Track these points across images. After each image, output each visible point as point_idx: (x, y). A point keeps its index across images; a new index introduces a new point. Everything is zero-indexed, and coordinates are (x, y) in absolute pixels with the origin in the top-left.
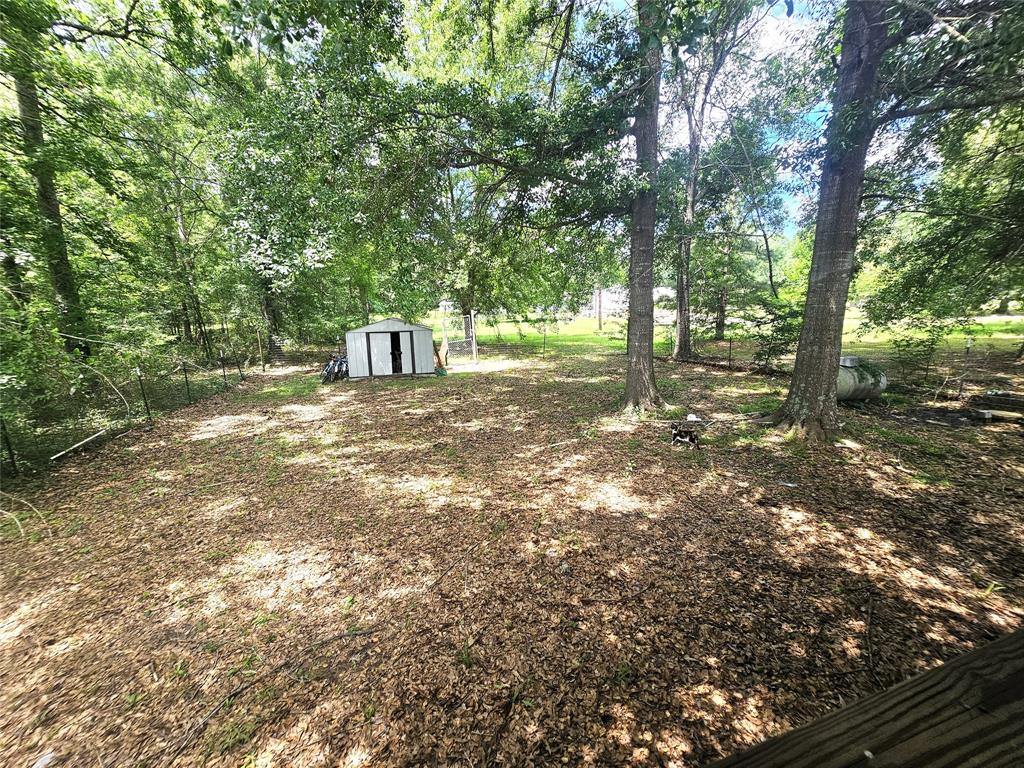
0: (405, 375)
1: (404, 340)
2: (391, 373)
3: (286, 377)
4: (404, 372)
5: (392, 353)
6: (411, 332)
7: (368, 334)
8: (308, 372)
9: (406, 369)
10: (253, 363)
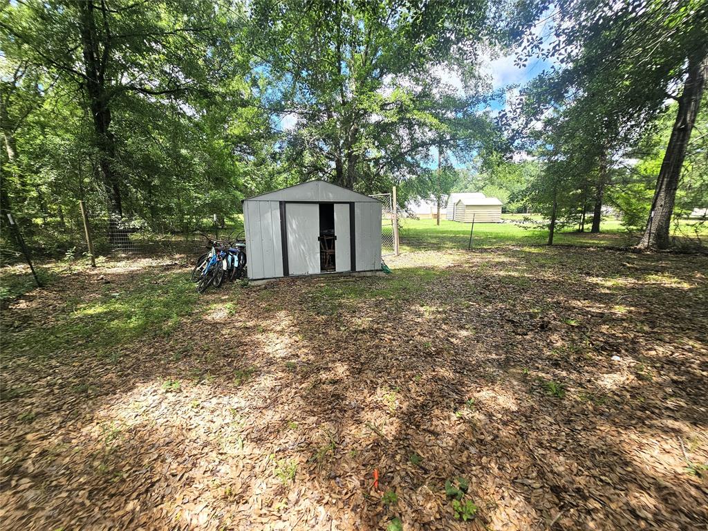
0: (341, 274)
1: (341, 217)
2: (318, 271)
3: (132, 276)
4: (338, 269)
5: (319, 239)
6: (352, 205)
7: (283, 204)
8: (168, 268)
9: (342, 264)
10: (79, 255)
